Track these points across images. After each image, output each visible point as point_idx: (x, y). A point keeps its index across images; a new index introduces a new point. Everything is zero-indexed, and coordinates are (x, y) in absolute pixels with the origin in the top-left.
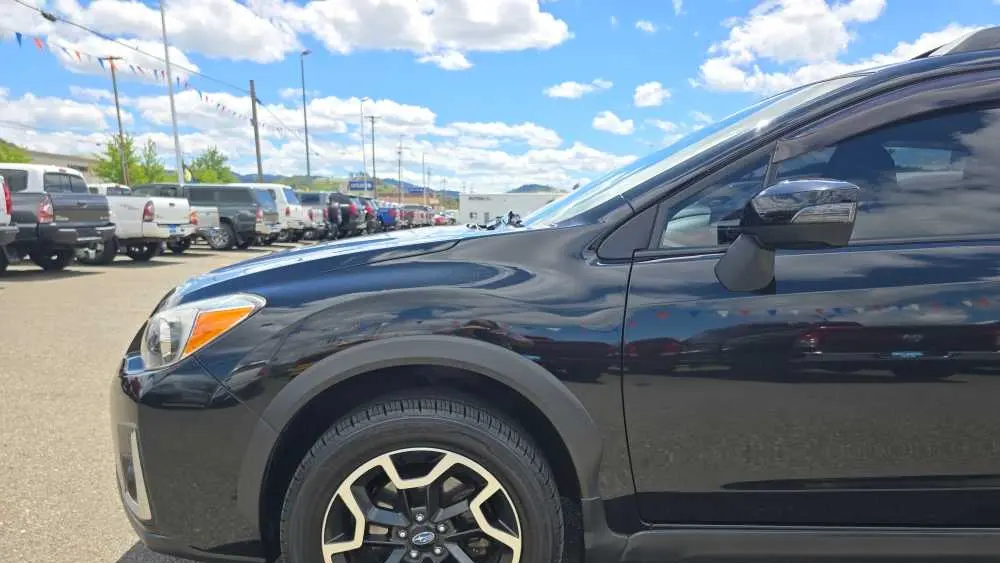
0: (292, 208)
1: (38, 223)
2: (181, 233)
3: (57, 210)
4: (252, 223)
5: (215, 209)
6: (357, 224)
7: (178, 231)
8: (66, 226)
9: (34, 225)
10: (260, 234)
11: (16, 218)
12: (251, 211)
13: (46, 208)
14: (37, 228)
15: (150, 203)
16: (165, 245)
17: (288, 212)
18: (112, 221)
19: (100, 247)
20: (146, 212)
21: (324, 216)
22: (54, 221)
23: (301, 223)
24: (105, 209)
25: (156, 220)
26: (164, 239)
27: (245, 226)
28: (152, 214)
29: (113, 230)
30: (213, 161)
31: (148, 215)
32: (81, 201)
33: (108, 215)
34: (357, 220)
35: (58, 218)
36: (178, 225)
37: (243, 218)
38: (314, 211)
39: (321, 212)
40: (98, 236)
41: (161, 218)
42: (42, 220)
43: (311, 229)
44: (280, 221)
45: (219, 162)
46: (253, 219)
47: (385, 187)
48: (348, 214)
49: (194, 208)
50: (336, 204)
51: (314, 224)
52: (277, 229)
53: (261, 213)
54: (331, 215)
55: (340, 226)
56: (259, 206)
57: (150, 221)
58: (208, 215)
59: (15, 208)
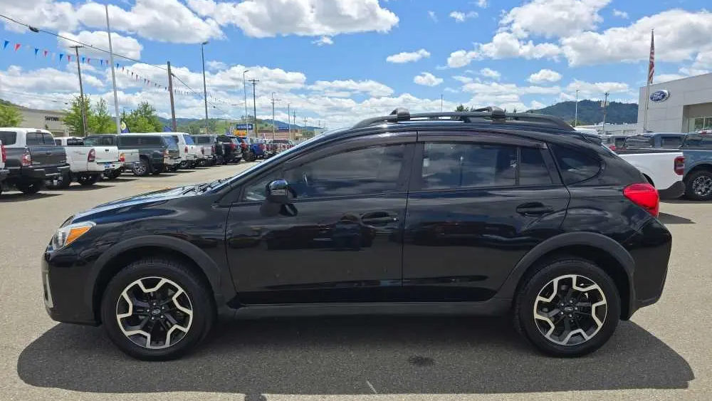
0: (189, 147)
1: (21, 166)
2: (112, 167)
3: (33, 158)
4: (161, 158)
5: (137, 150)
6: (236, 155)
7: (111, 166)
8: (38, 167)
9: (19, 168)
10: (167, 165)
11: (8, 163)
12: (161, 151)
13: (26, 158)
14: (20, 169)
15: (92, 150)
16: (102, 175)
17: (186, 150)
18: (67, 162)
19: (60, 178)
20: (90, 156)
21: (213, 151)
22: (32, 165)
23: (195, 157)
24: (64, 155)
25: (96, 160)
26: (101, 172)
27: (156, 160)
28: (94, 157)
29: (69, 168)
30: (146, 111)
31: (91, 158)
32: (48, 152)
33: (66, 159)
34: (236, 152)
35: (34, 163)
36: (111, 163)
37: (156, 155)
38: (205, 148)
39: (210, 148)
40: (58, 172)
41: (100, 159)
42: (24, 165)
43: (203, 159)
44: (180, 156)
45: (150, 112)
46: (162, 156)
47: (266, 125)
48: (229, 149)
49: (122, 151)
50: (221, 143)
51: (206, 157)
52: (179, 161)
53: (167, 152)
54: (217, 150)
55: (224, 156)
56: (166, 147)
57: (92, 161)
58: (132, 155)
59: (7, 157)
